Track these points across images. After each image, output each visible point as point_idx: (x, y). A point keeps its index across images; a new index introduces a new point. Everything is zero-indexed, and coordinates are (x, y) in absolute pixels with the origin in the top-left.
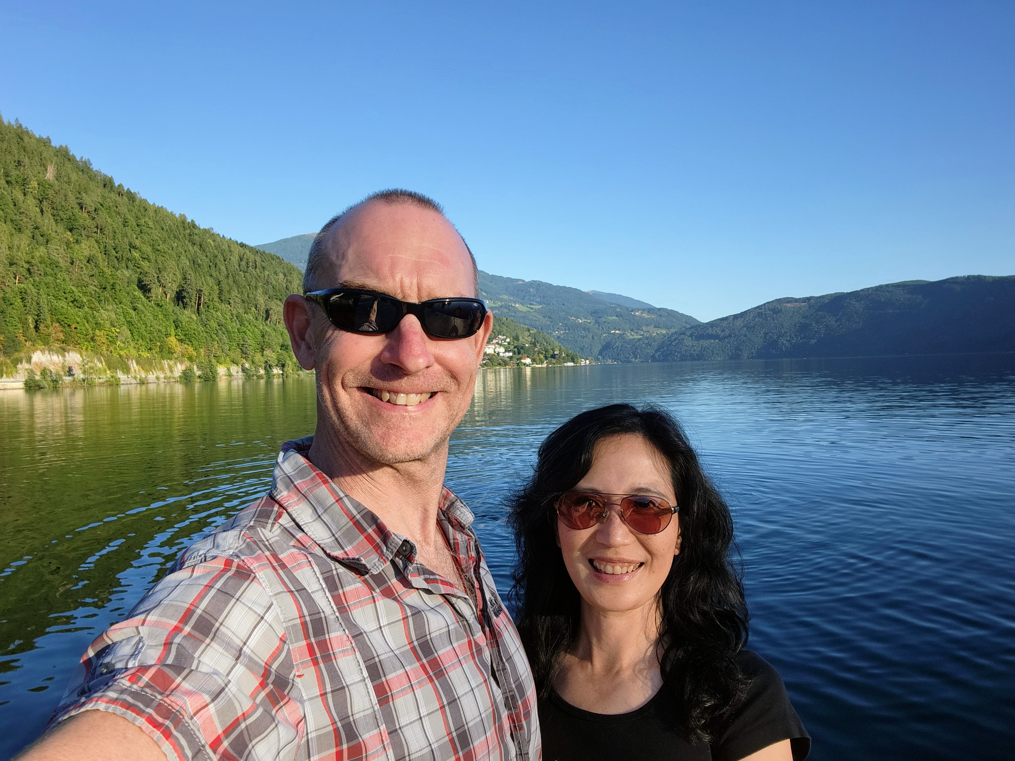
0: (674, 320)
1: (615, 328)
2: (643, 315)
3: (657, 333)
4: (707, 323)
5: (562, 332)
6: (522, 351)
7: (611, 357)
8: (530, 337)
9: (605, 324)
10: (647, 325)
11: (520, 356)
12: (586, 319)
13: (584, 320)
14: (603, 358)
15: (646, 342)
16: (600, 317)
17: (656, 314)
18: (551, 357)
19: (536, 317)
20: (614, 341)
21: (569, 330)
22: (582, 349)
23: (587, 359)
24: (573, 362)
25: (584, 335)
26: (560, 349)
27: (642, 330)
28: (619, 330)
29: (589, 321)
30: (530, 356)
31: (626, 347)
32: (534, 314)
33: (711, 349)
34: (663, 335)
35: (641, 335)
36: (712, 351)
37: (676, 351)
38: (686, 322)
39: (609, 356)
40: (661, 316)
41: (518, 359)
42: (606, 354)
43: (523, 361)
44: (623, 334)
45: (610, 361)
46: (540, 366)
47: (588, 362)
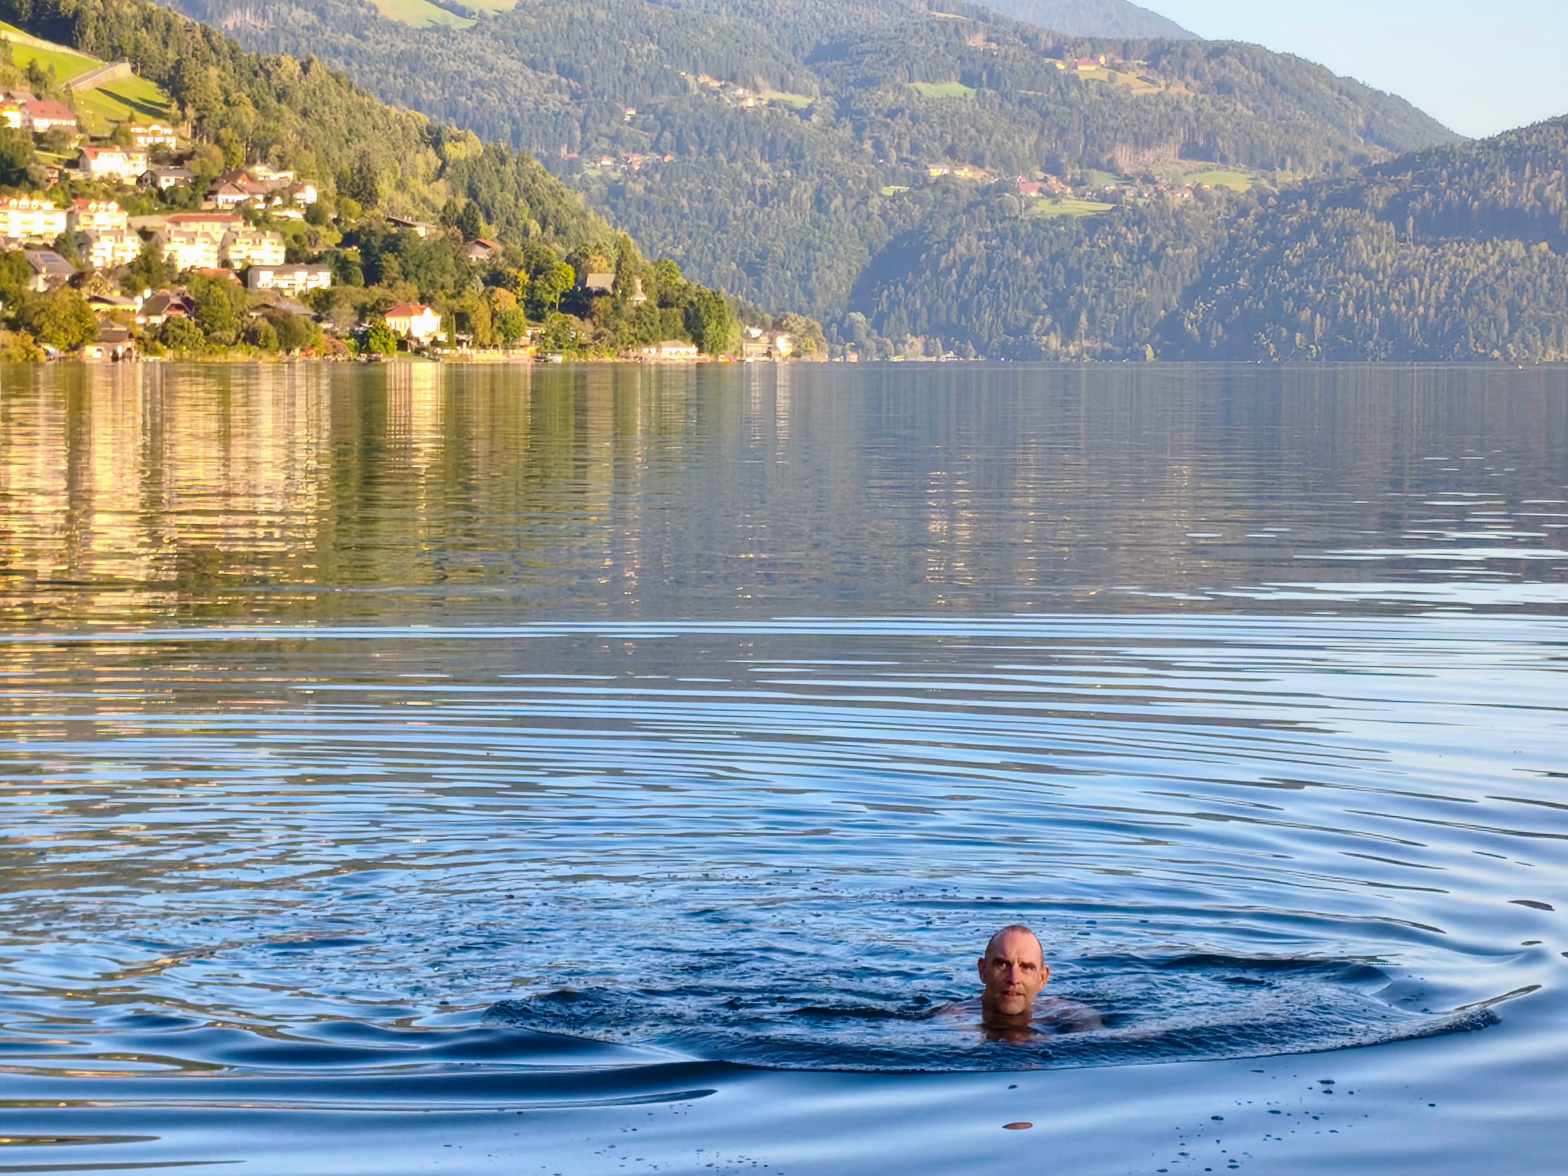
0: (1301, 116)
1: (951, 152)
2: (1122, 78)
3: (1197, 191)
4: (1491, 144)
5: (637, 161)
6: (391, 263)
7: (923, 322)
8: (441, 185)
9: (900, 124)
10: (1142, 142)
11: (378, 291)
12: (782, 86)
13: (769, 94)
14: (878, 325)
15: (1132, 237)
16: (867, 83)
17: (1197, 74)
18: (565, 308)
19: (481, 61)
20: (944, 228)
21: (680, 148)
22: (752, 270)
23: (779, 326)
24: (698, 340)
25: (771, 182)
26: (622, 257)
27: (1111, 168)
28: (977, 161)
29: (800, 101)
30: (441, 297)
31: (1013, 265)
32: (473, 44)
33: (1505, 292)
34: (1231, 200)
35: (1103, 198)
36: (1513, 308)
37: (1301, 300)
38: (1368, 133)
39: (914, 316)
40: (1223, 87)
41: (363, 311)
42: (892, 304)
43: (395, 323)
44: (1001, 188)
45: (918, 343)
46: (495, 356)
47: (784, 345)
